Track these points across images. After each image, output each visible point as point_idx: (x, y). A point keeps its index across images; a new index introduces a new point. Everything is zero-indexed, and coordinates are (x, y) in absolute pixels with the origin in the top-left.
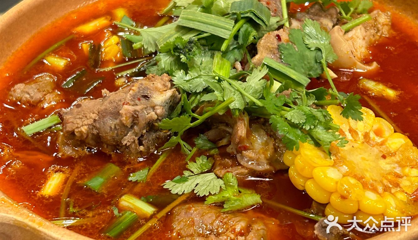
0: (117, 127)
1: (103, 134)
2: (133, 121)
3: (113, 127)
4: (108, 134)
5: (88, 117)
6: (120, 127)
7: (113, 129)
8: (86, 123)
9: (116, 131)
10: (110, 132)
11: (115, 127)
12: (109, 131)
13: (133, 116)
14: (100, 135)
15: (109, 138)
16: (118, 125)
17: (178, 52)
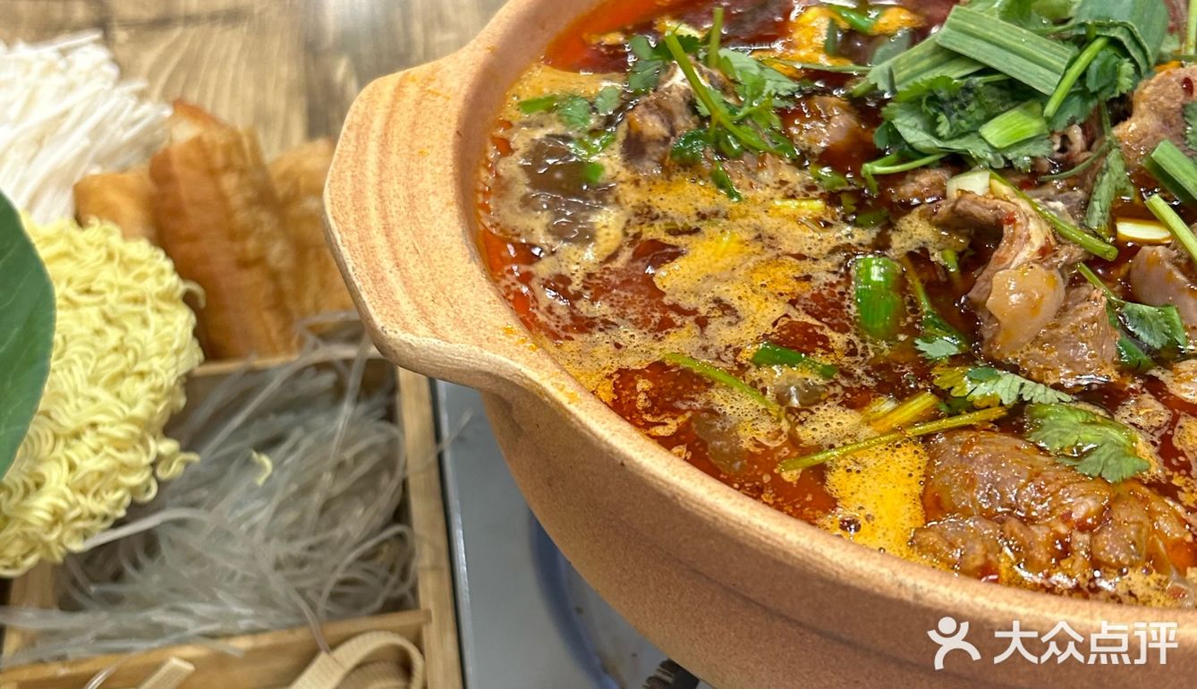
17: (935, 107)
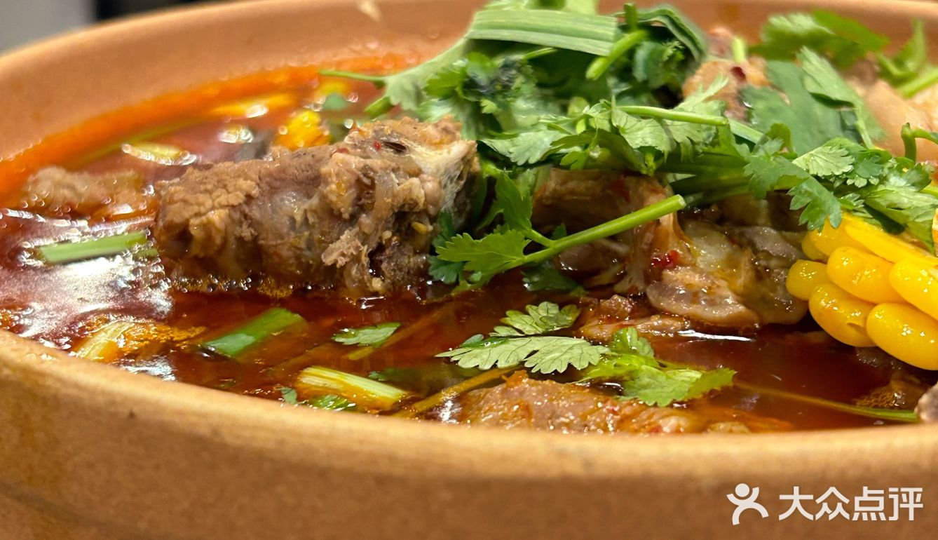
0: (311, 220)
1: (268, 241)
2: (359, 198)
3: (299, 218)
4: (282, 238)
5: (231, 189)
6: (319, 217)
7: (298, 225)
8: (225, 203)
9: (306, 233)
10: (288, 234)
11: (306, 219)
12: (285, 230)
13: (358, 181)
14: (262, 242)
15: (285, 252)
16: (314, 211)
